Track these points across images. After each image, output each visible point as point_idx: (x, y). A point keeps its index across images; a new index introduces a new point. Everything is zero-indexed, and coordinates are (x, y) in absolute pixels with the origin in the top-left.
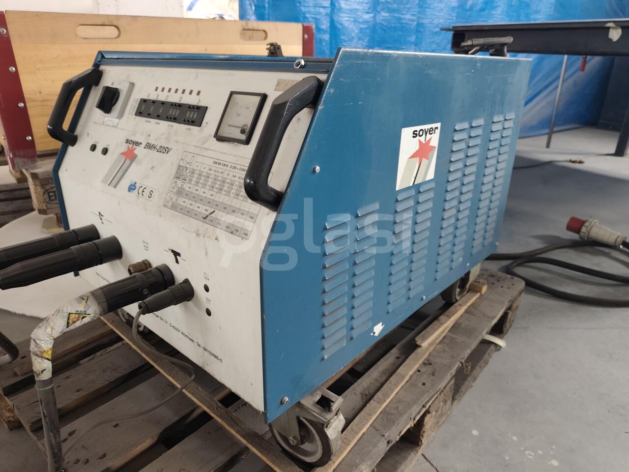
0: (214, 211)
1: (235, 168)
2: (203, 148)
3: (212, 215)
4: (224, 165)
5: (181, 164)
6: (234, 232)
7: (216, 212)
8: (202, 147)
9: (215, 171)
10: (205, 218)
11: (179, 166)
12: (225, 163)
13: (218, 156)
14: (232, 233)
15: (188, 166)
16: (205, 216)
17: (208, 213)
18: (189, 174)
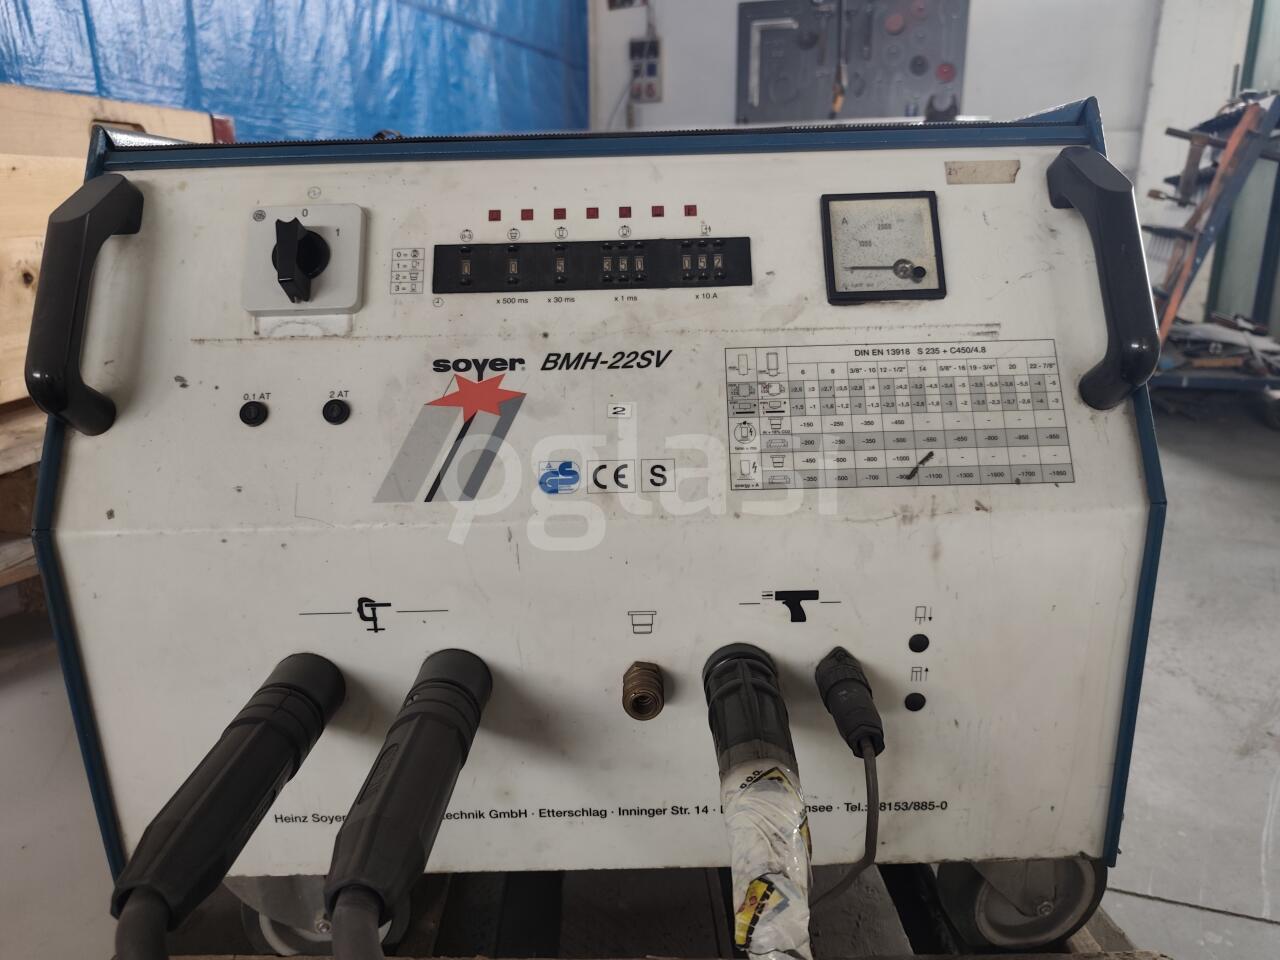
0: (931, 455)
1: (936, 351)
2: (796, 329)
3: (927, 464)
4: (897, 352)
5: (734, 377)
6: (1022, 479)
7: (939, 454)
8: (791, 325)
9: (873, 370)
10: (909, 477)
11: (729, 385)
12: (895, 347)
13: (861, 338)
14: (1018, 482)
15: (765, 378)
16: (908, 472)
17: (912, 463)
18: (785, 395)
